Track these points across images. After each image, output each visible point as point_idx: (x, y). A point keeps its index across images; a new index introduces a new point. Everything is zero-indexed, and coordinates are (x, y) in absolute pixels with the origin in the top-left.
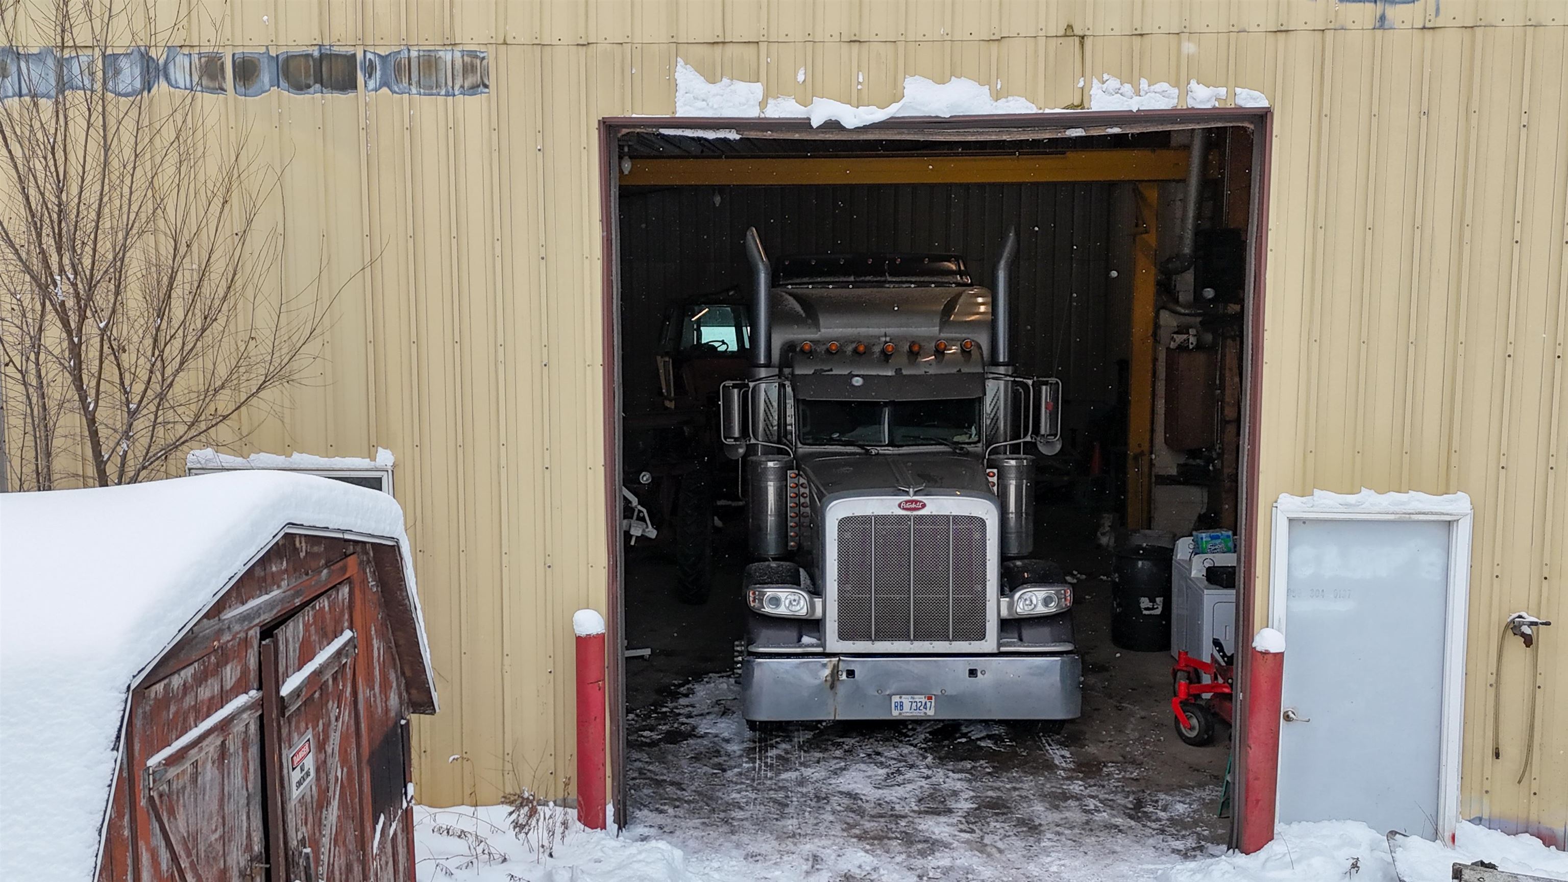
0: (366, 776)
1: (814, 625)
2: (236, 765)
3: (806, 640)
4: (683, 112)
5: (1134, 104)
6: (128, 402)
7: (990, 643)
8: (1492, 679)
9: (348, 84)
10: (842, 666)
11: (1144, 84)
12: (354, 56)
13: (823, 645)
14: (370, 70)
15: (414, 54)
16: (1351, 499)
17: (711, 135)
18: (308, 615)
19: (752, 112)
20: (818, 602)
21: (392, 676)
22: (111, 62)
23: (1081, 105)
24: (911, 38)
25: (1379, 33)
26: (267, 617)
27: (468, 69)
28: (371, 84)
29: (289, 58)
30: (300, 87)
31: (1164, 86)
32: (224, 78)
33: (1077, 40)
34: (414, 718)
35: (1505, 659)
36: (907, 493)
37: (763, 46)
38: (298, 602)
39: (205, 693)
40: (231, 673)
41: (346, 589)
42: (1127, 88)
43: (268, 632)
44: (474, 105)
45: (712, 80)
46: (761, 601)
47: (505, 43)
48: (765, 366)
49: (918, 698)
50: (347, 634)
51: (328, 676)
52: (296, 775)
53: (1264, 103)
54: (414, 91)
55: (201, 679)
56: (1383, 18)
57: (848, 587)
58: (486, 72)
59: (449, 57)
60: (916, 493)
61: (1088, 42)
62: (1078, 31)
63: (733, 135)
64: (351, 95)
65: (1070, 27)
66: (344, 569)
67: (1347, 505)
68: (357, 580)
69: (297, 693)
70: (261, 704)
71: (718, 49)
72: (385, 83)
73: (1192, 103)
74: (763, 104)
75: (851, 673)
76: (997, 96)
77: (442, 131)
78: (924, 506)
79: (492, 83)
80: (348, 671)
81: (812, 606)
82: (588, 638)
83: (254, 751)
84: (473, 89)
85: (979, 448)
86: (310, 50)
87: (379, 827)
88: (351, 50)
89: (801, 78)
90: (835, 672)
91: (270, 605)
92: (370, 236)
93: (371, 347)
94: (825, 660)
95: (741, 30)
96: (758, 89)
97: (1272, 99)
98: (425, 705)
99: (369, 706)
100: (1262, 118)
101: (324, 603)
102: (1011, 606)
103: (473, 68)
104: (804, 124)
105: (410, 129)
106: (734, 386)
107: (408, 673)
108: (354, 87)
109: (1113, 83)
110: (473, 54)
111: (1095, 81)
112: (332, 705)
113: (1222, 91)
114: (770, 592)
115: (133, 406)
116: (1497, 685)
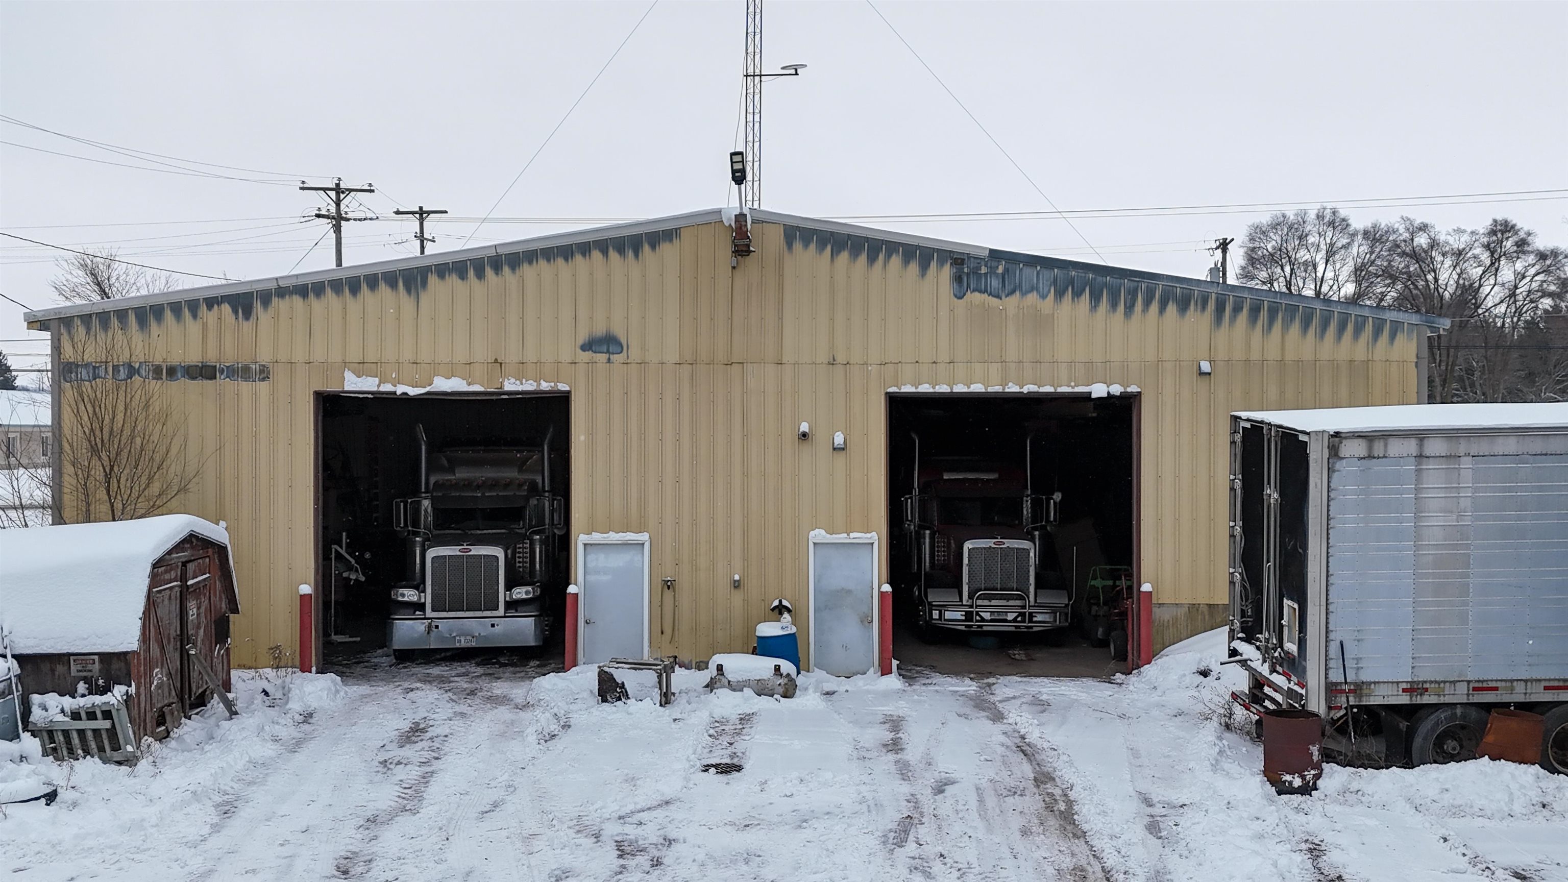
0: (213, 627)
1: (421, 607)
2: (173, 602)
3: (417, 613)
4: (346, 389)
5: (520, 388)
6: (122, 501)
7: (501, 611)
8: (660, 604)
9: (213, 377)
10: (433, 624)
11: (524, 381)
12: (216, 366)
13: (425, 615)
14: (222, 372)
15: (240, 365)
16: (605, 535)
17: (361, 396)
18: (196, 563)
19: (375, 389)
20: (422, 594)
21: (223, 597)
22: (116, 368)
23: (501, 388)
24: (436, 362)
25: (608, 364)
26: (184, 560)
27: (262, 372)
28: (222, 377)
29: (189, 367)
30: (193, 378)
31: (531, 382)
32: (162, 374)
33: (499, 365)
34: (231, 616)
35: (664, 597)
36: (463, 545)
37: (379, 364)
38: (192, 558)
39: (167, 577)
40: (173, 575)
41: (207, 560)
42: (518, 382)
43: (184, 564)
44: (263, 386)
45: (359, 377)
46: (397, 595)
47: (276, 362)
48: (424, 493)
49: (468, 638)
50: (208, 575)
51: (201, 585)
52: (191, 613)
53: (568, 389)
54: (239, 379)
55: (166, 572)
56: (609, 359)
57: (436, 588)
58: (269, 372)
59: (254, 367)
60: (467, 545)
61: (503, 365)
62: (499, 361)
63: (370, 396)
64: (214, 381)
65: (496, 359)
66: (207, 552)
67: (604, 538)
68: (211, 556)
69: (192, 585)
70: (180, 586)
71: (361, 365)
72: (228, 377)
73: (542, 388)
74: (379, 386)
75: (437, 627)
76: (469, 384)
77: (250, 395)
78: (470, 550)
79: (271, 377)
80: (208, 587)
81: (420, 596)
82: (305, 595)
83: (178, 601)
84: (263, 380)
85: (523, 531)
86: (197, 364)
87: (217, 648)
88: (214, 364)
89: (394, 376)
90: (430, 626)
91: (185, 556)
92: (219, 436)
93: (218, 480)
94: (425, 621)
95: (370, 358)
96: (377, 380)
97: (570, 387)
98: (236, 611)
99: (215, 607)
100: (569, 392)
101: (200, 561)
102: (511, 596)
103: (264, 371)
104: (395, 393)
105: (237, 394)
106: (401, 502)
107: (229, 597)
108: (215, 378)
109: (513, 380)
110: (264, 366)
111: (506, 380)
112: (202, 597)
113: (552, 384)
114: (401, 591)
115: (124, 502)
116: (661, 606)
